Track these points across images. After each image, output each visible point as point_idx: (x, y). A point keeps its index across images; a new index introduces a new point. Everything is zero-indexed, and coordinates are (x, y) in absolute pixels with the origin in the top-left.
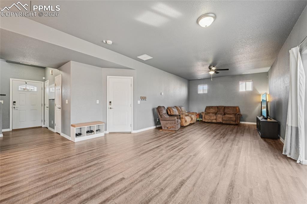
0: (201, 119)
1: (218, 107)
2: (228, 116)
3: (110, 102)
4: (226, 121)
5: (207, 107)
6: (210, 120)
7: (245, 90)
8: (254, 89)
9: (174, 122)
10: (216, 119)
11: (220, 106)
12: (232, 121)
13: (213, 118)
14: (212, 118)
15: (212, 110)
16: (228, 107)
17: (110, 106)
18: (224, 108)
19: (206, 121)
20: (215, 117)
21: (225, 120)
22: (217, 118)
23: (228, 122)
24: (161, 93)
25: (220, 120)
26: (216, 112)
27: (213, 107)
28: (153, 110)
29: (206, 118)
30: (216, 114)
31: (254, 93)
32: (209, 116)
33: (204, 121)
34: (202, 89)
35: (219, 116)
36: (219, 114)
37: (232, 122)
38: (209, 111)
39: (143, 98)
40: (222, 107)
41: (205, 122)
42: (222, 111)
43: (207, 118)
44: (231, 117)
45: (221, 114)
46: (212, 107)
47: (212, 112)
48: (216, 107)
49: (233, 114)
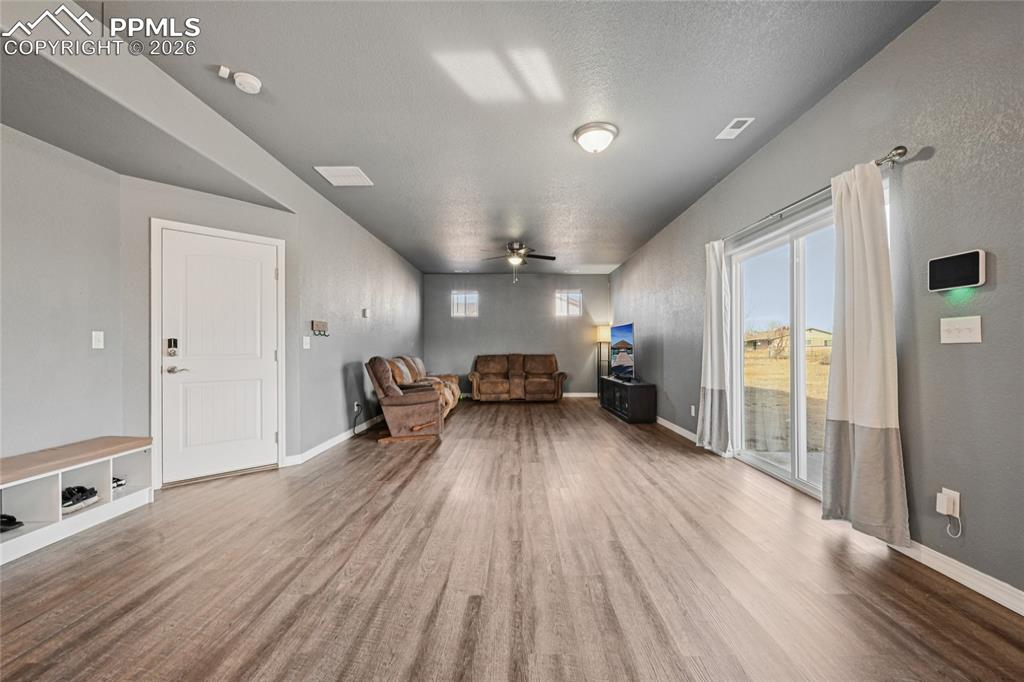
0: (469, 395)
1: (508, 357)
2: (538, 380)
3: (173, 343)
4: (534, 393)
5: (479, 357)
6: (493, 396)
7: (565, 314)
8: (585, 312)
9: (432, 407)
10: (509, 392)
11: (514, 355)
12: (548, 392)
13: (502, 389)
14: (500, 388)
15: (494, 367)
16: (533, 357)
18: (524, 360)
19: (483, 398)
20: (506, 386)
21: (530, 393)
22: (512, 387)
23: (538, 397)
24: (364, 311)
25: (518, 393)
26: (504, 371)
27: (494, 356)
28: (345, 370)
29: (483, 389)
30: (506, 376)
31: (584, 322)
32: (492, 383)
33: (476, 398)
34: (464, 303)
35: (517, 381)
36: (513, 375)
37: (547, 397)
38: (486, 370)
39: (317, 329)
40: (519, 355)
41: (479, 403)
42: (518, 366)
43: (486, 390)
44: (544, 383)
45: (520, 376)
46: (493, 358)
47: (494, 371)
48: (504, 356)
49: (544, 374)
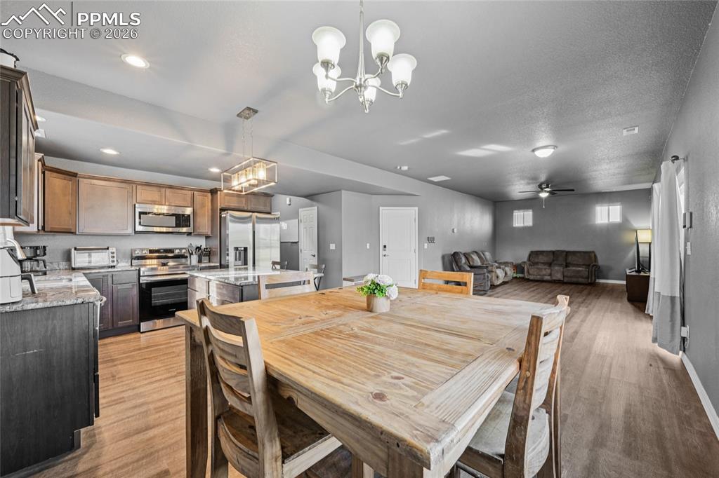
0: (521, 275)
1: (553, 252)
2: (574, 268)
3: (385, 247)
4: (571, 277)
5: (532, 252)
6: (539, 277)
7: (606, 221)
8: (625, 219)
9: (482, 277)
10: (550, 275)
11: (558, 251)
12: (582, 277)
13: (545, 273)
14: (544, 272)
15: (542, 259)
16: (574, 253)
17: (385, 253)
18: (566, 255)
19: (532, 278)
20: (549, 271)
21: (567, 277)
22: (553, 273)
23: (574, 280)
24: (453, 230)
25: (559, 276)
26: (550, 261)
27: (543, 252)
28: (443, 257)
29: (531, 272)
30: (550, 265)
31: (623, 227)
32: (538, 268)
33: (527, 277)
34: (522, 219)
35: (556, 268)
36: (555, 264)
37: (581, 280)
38: (536, 261)
39: (431, 240)
40: (563, 251)
41: (528, 280)
42: (561, 259)
43: (533, 273)
44: (579, 271)
45: (560, 265)
46: (542, 253)
47: (542, 261)
48: (550, 251)
49: (583, 265)
